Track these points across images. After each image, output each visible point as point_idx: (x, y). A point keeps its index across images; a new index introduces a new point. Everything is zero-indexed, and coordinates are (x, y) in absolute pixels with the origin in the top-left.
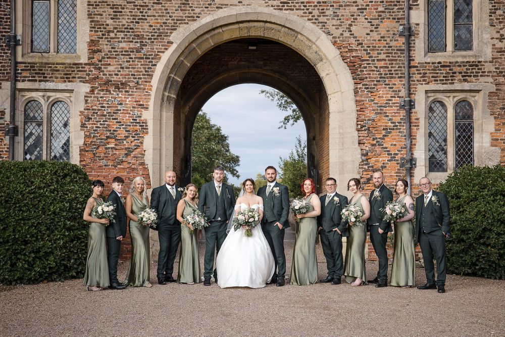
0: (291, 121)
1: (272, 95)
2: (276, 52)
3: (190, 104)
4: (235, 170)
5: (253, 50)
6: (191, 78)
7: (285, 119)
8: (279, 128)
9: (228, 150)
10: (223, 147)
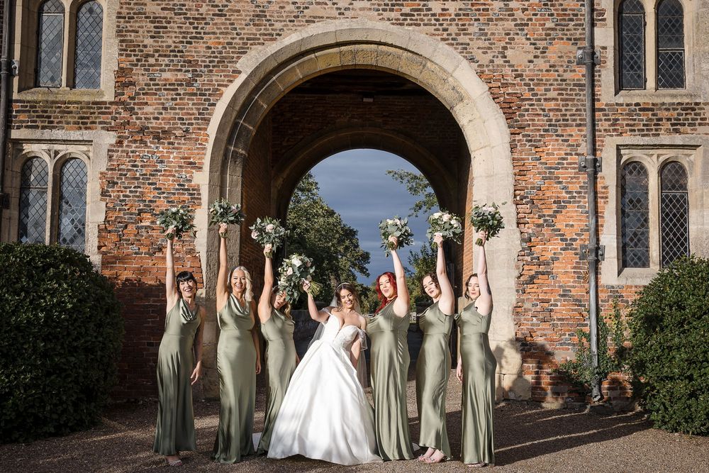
0: (424, 208)
2: (400, 106)
3: (285, 175)
4: (365, 268)
5: (369, 103)
6: (286, 140)
7: (417, 206)
9: (357, 246)
10: (352, 243)
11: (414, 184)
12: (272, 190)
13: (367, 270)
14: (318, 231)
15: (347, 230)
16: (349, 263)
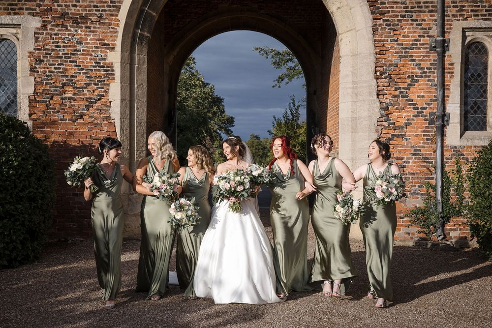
0: (286, 80)
1: (267, 54)
4: (230, 130)
6: (176, 23)
7: (280, 78)
8: (273, 87)
9: (223, 112)
10: (219, 109)
11: (277, 59)
12: (165, 66)
13: (232, 132)
14: (196, 99)
15: (214, 98)
16: (217, 126)
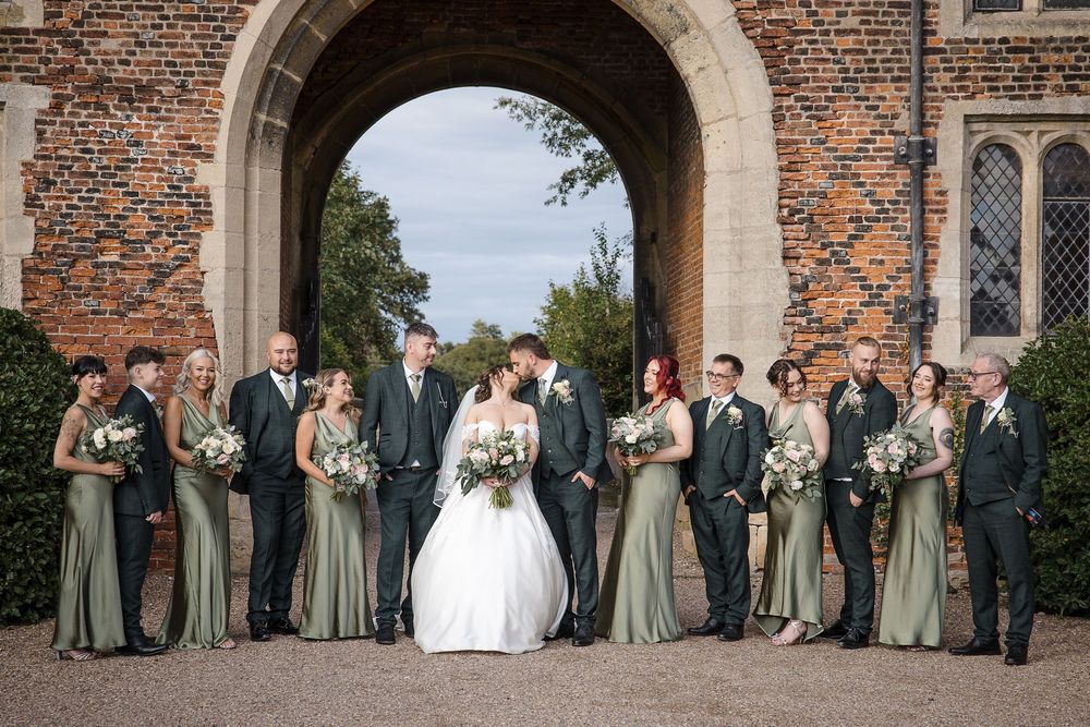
1: (528, 114)
3: (318, 142)
4: (416, 312)
8: (547, 203)
9: (396, 258)
